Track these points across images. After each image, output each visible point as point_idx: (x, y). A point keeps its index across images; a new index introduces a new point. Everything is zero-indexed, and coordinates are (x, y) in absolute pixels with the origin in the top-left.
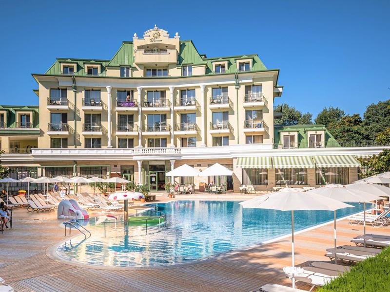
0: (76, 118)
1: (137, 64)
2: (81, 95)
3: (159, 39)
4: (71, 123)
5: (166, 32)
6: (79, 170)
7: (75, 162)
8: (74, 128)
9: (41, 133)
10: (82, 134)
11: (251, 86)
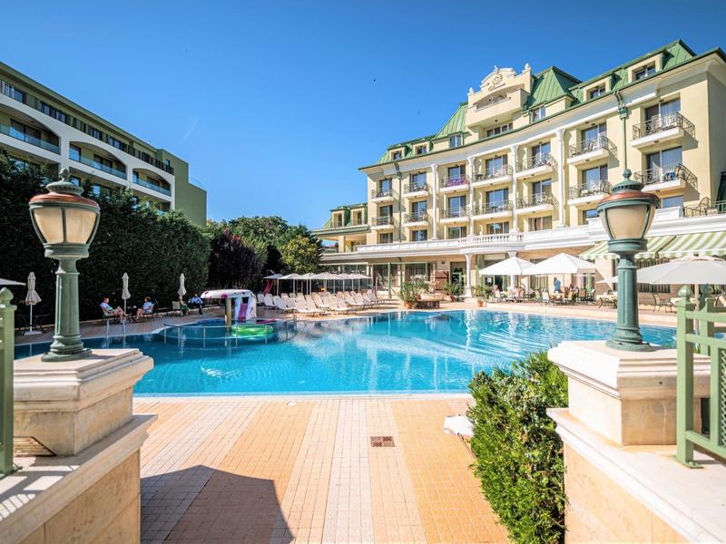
0: (401, 209)
1: (470, 128)
2: (406, 181)
3: (502, 83)
4: (396, 216)
5: (509, 69)
6: (404, 267)
7: (400, 259)
8: (399, 220)
9: (368, 230)
10: (407, 227)
11: (657, 105)
